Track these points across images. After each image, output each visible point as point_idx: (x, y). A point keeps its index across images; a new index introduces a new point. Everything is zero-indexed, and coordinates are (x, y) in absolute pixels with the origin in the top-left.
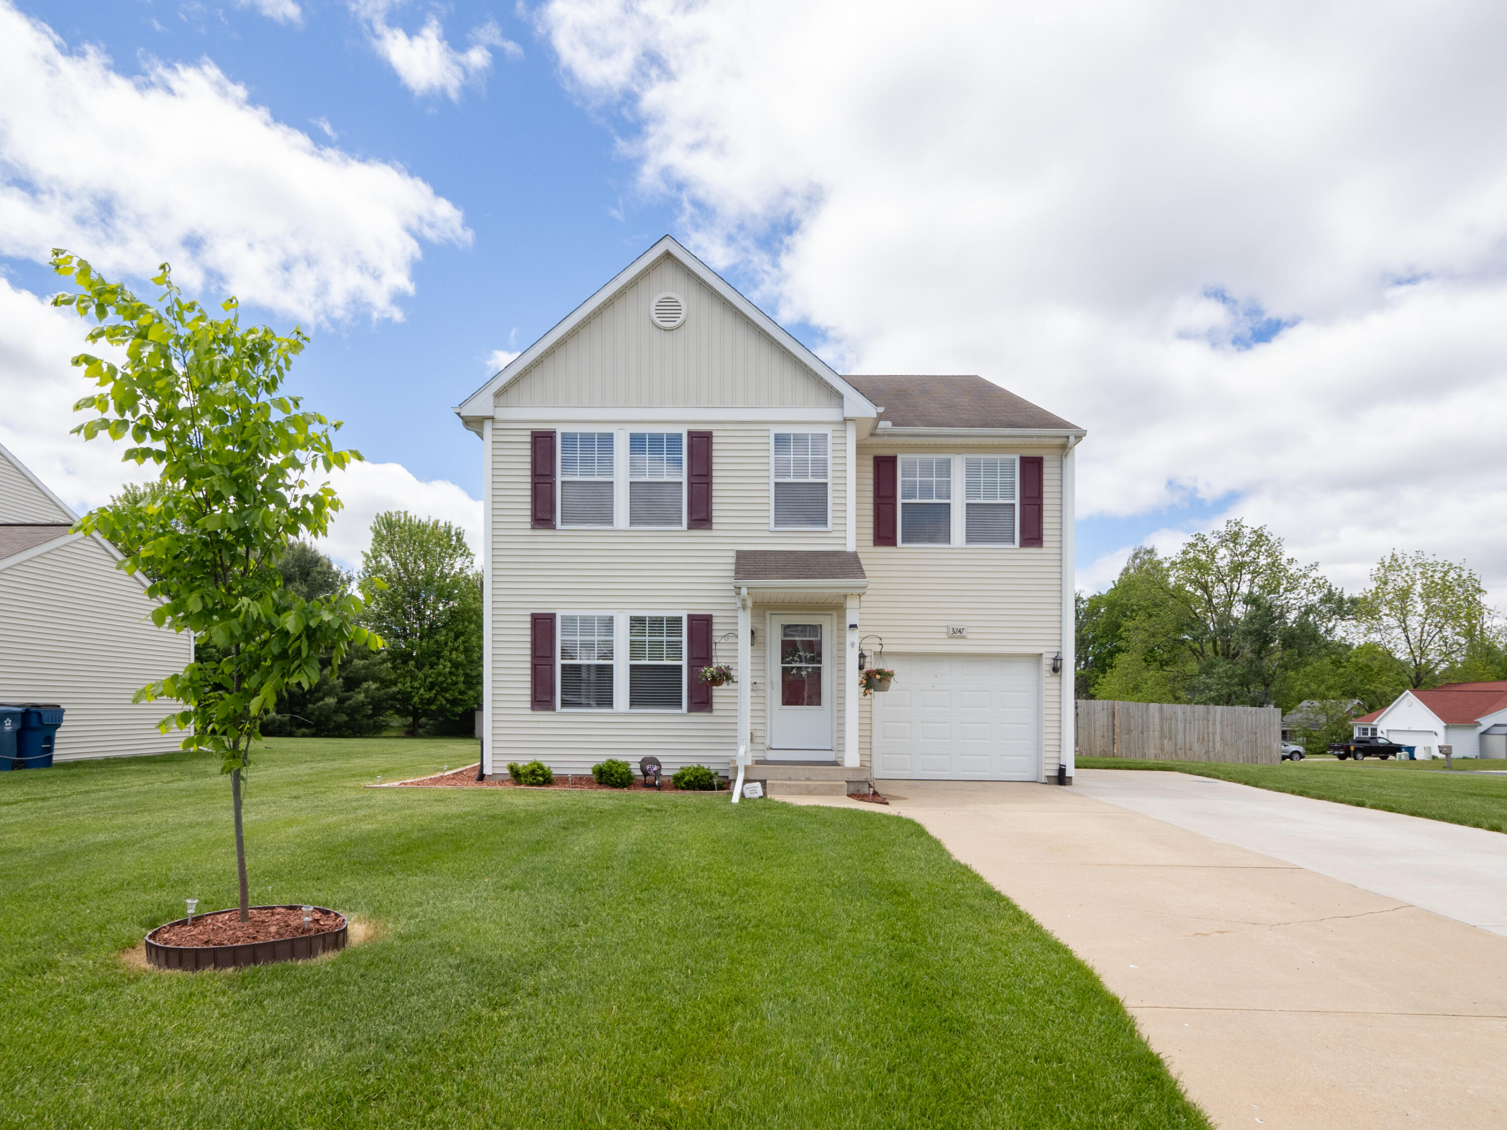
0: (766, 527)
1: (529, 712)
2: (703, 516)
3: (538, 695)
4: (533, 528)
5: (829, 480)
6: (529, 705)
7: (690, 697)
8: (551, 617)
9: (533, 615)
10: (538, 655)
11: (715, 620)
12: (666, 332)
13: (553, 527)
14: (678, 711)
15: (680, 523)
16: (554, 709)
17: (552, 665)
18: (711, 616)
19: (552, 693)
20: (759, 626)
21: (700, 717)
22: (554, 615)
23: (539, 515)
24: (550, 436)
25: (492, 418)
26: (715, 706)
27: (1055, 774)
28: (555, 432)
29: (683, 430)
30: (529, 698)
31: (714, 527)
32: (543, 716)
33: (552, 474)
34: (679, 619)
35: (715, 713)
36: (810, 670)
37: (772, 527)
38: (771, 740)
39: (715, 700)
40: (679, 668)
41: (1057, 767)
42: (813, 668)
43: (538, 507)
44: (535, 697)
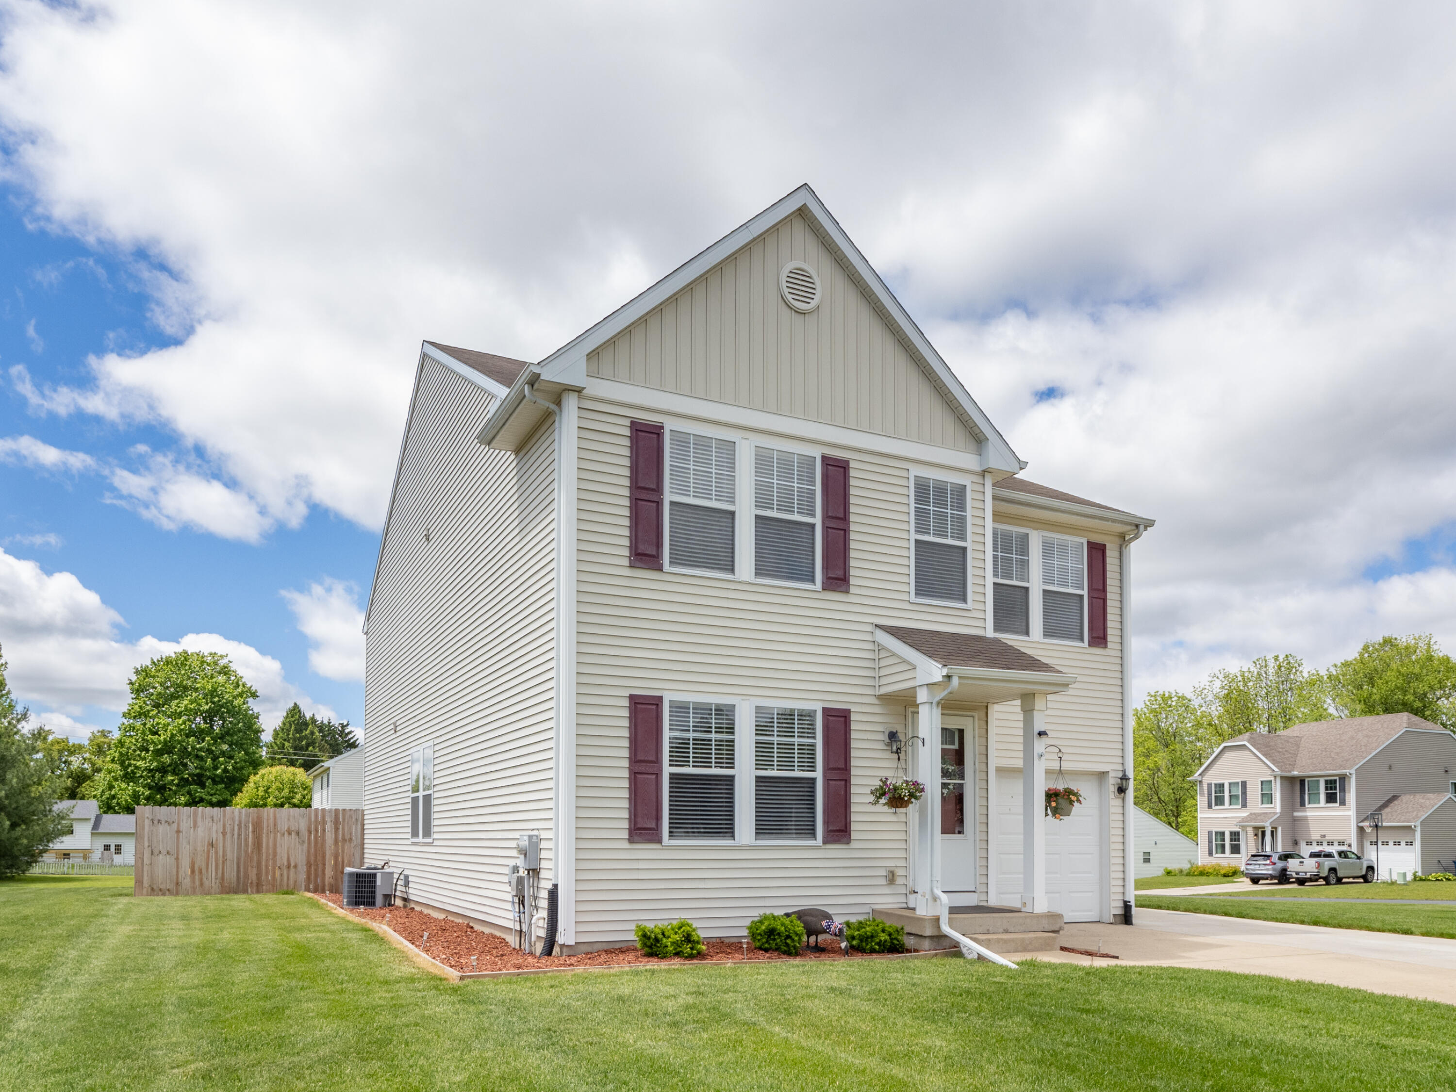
0: (905, 597)
1: (626, 845)
2: (839, 573)
3: (639, 820)
4: (631, 566)
5: (968, 544)
6: (625, 835)
7: (826, 822)
8: (657, 702)
9: (632, 697)
10: (640, 757)
11: (853, 717)
12: (797, 315)
13: (660, 569)
14: (811, 843)
15: (813, 580)
16: (659, 841)
17: (658, 775)
18: (849, 711)
19: (658, 818)
20: (899, 728)
21: (836, 851)
22: (660, 698)
23: (642, 548)
24: (656, 431)
25: (579, 391)
26: (854, 836)
27: (1120, 911)
28: (662, 428)
29: (817, 453)
30: (626, 825)
31: (853, 590)
32: (646, 851)
33: (658, 489)
34: (811, 714)
35: (853, 845)
36: (951, 787)
37: (913, 598)
38: (914, 880)
39: (854, 827)
40: (813, 780)
41: (1121, 904)
42: (955, 784)
43: (640, 534)
44: (635, 823)
